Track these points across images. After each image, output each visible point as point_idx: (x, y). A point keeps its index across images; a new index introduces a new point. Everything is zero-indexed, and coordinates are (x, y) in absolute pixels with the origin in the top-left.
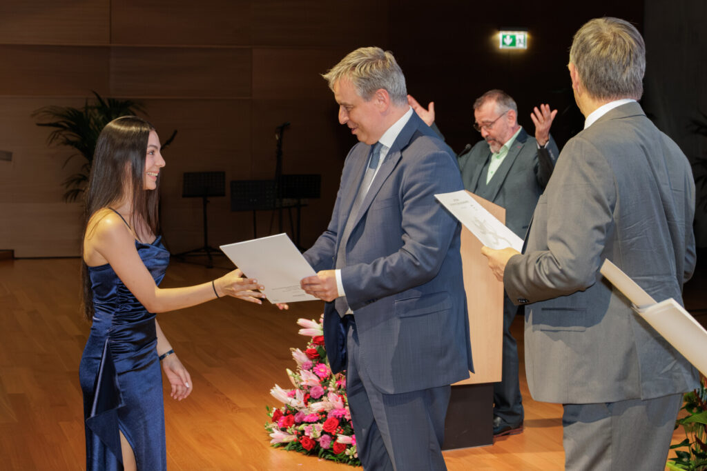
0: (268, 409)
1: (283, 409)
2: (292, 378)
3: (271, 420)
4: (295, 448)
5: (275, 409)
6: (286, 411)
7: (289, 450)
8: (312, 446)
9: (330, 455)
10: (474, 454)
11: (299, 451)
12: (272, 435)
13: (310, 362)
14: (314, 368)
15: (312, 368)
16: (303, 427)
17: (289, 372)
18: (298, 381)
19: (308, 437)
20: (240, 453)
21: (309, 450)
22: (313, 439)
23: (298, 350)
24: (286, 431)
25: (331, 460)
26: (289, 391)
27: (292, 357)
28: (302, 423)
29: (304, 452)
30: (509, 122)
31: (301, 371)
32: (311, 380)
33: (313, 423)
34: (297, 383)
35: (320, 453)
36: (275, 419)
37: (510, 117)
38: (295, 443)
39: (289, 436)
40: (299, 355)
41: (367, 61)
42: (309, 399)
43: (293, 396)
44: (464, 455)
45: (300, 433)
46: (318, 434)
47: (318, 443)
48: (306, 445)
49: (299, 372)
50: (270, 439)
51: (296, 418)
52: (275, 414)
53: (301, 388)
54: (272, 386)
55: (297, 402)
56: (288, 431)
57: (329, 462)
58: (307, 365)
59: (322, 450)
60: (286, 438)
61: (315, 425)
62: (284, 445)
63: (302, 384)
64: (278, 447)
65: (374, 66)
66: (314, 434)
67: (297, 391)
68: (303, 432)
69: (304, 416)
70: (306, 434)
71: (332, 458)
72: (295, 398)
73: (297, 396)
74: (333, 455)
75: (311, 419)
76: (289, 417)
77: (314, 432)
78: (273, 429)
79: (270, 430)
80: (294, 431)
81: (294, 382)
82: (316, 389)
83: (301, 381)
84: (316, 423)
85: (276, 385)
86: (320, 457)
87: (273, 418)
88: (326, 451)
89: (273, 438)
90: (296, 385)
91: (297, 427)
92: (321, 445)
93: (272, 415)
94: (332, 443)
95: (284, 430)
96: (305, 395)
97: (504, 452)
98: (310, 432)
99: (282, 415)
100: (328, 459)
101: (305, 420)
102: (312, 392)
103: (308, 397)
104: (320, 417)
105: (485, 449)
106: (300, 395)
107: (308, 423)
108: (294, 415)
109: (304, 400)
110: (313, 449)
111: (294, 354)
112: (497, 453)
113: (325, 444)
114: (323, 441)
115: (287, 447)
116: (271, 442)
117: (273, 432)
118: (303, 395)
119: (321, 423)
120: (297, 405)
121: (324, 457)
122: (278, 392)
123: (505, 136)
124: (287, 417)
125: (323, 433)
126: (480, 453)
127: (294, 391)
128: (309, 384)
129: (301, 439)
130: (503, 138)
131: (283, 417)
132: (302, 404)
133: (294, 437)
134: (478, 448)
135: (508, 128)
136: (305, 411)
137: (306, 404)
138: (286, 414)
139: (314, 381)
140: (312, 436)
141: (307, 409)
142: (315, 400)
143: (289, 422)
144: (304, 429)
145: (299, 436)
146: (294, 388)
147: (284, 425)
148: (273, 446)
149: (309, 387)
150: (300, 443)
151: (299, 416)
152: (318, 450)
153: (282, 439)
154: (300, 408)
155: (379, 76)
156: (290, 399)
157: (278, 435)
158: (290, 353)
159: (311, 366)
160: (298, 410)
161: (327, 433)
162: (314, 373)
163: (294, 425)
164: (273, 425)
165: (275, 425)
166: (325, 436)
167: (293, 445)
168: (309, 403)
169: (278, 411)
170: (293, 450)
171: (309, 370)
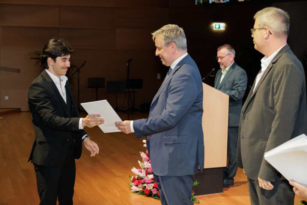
0: (130, 177)
1: (136, 177)
2: (140, 165)
3: (131, 182)
4: (142, 193)
5: (133, 177)
6: (138, 178)
7: (139, 194)
8: (149, 193)
9: (156, 197)
10: (216, 196)
11: (143, 195)
12: (132, 188)
13: (148, 158)
14: (150, 160)
15: (149, 161)
16: (145, 185)
17: (139, 162)
18: (143, 166)
19: (148, 189)
20: (119, 195)
21: (148, 194)
22: (150, 190)
23: (143, 153)
24: (138, 186)
25: (157, 199)
26: (139, 170)
27: (140, 156)
28: (144, 183)
29: (145, 195)
30: (230, 59)
31: (144, 162)
32: (149, 165)
33: (149, 183)
34: (142, 167)
35: (152, 196)
36: (133, 181)
37: (231, 57)
38: (142, 191)
39: (139, 188)
40: (143, 155)
41: (169, 30)
42: (147, 173)
43: (141, 172)
44: (211, 197)
45: (144, 187)
46: (152, 188)
47: (151, 192)
48: (147, 192)
49: (143, 162)
50: (131, 189)
51: (142, 181)
52: (133, 179)
53: (144, 169)
54: (132, 168)
55: (143, 175)
56: (139, 186)
57: (156, 200)
58: (147, 159)
59: (153, 195)
60: (138, 189)
61: (150, 184)
62: (137, 192)
63: (145, 167)
64: (134, 193)
65: (172, 32)
66: (150, 188)
67: (143, 170)
68: (145, 187)
69: (146, 180)
70: (147, 188)
71: (158, 198)
72: (142, 173)
73: (143, 172)
74: (158, 197)
75: (149, 182)
76: (139, 180)
77: (150, 187)
78: (133, 186)
79: (131, 186)
80: (141, 187)
81: (141, 166)
82: (150, 169)
83: (144, 166)
84: (151, 183)
85: (134, 167)
86: (152, 198)
87: (132, 181)
88: (155, 195)
89: (132, 189)
90: (142, 168)
91: (143, 185)
92: (153, 193)
93: (132, 179)
94: (158, 192)
95: (137, 186)
96: (146, 172)
97: (228, 196)
98: (148, 187)
99: (136, 179)
100: (156, 198)
101: (146, 182)
102: (149, 170)
103: (147, 172)
104: (152, 181)
105: (220, 194)
106: (144, 172)
107: (147, 183)
108: (141, 180)
109: (146, 174)
110: (150, 194)
111: (141, 154)
112: (225, 196)
113: (155, 192)
114: (154, 191)
115: (138, 193)
116: (132, 191)
117: (132, 187)
118: (145, 171)
119: (153, 183)
120: (143, 176)
121: (154, 198)
122: (134, 170)
123: (227, 64)
124: (138, 180)
125: (154, 188)
126: (218, 196)
127: (141, 170)
128: (148, 167)
129: (144, 190)
130: (226, 65)
131: (137, 180)
132: (145, 175)
133: (141, 189)
134: (217, 194)
135: (229, 61)
136: (146, 178)
137: (146, 175)
138: (138, 179)
139: (150, 166)
140: (149, 189)
141: (147, 178)
142: (150, 174)
143: (139, 183)
144: (146, 186)
145: (143, 189)
146: (141, 168)
147: (137, 184)
148: (132, 192)
149: (148, 168)
150: (144, 191)
151: (143, 180)
152: (152, 195)
153: (136, 189)
154: (144, 177)
155: (173, 37)
156: (140, 173)
157: (134, 188)
158: (140, 154)
159: (148, 159)
160: (143, 178)
161: (155, 188)
162: (150, 162)
163: (141, 184)
164: (133, 184)
165: (133, 183)
166: (154, 189)
167: (141, 192)
168: (148, 175)
169: (134, 178)
170: (141, 194)
171: (147, 161)
